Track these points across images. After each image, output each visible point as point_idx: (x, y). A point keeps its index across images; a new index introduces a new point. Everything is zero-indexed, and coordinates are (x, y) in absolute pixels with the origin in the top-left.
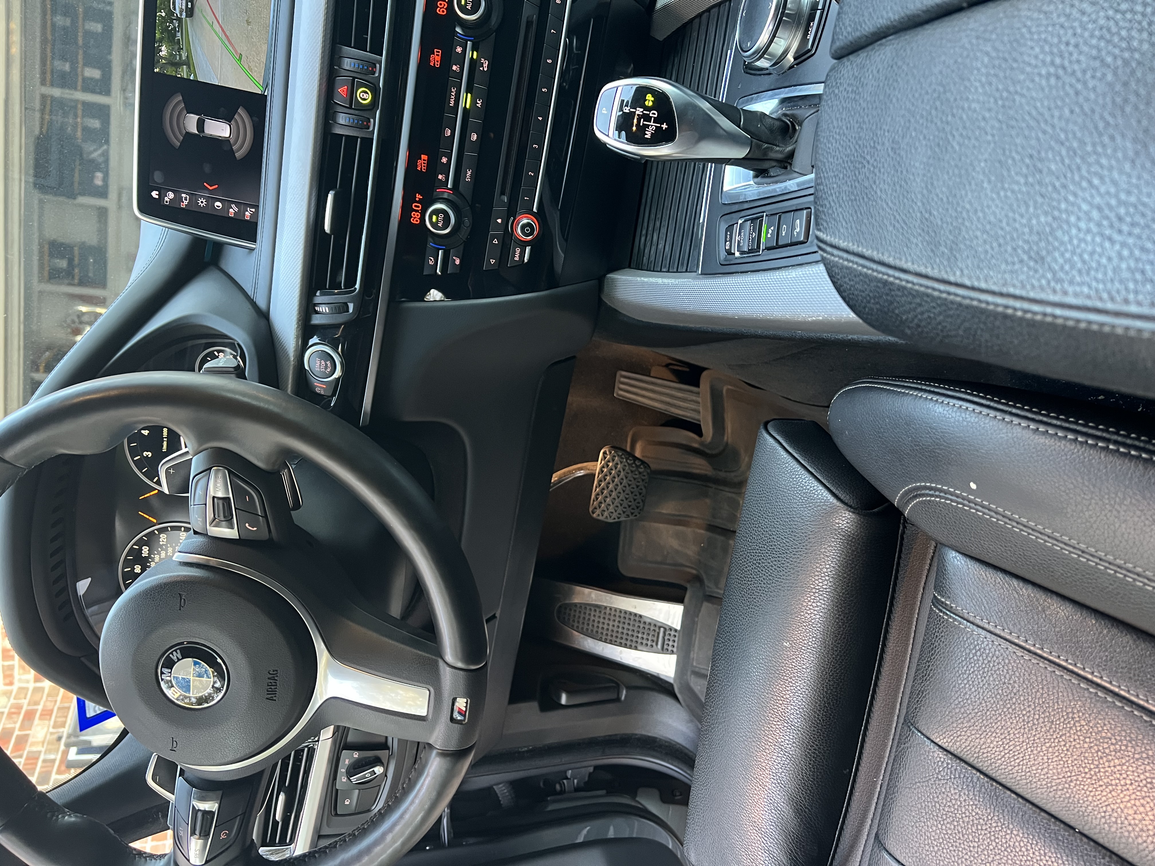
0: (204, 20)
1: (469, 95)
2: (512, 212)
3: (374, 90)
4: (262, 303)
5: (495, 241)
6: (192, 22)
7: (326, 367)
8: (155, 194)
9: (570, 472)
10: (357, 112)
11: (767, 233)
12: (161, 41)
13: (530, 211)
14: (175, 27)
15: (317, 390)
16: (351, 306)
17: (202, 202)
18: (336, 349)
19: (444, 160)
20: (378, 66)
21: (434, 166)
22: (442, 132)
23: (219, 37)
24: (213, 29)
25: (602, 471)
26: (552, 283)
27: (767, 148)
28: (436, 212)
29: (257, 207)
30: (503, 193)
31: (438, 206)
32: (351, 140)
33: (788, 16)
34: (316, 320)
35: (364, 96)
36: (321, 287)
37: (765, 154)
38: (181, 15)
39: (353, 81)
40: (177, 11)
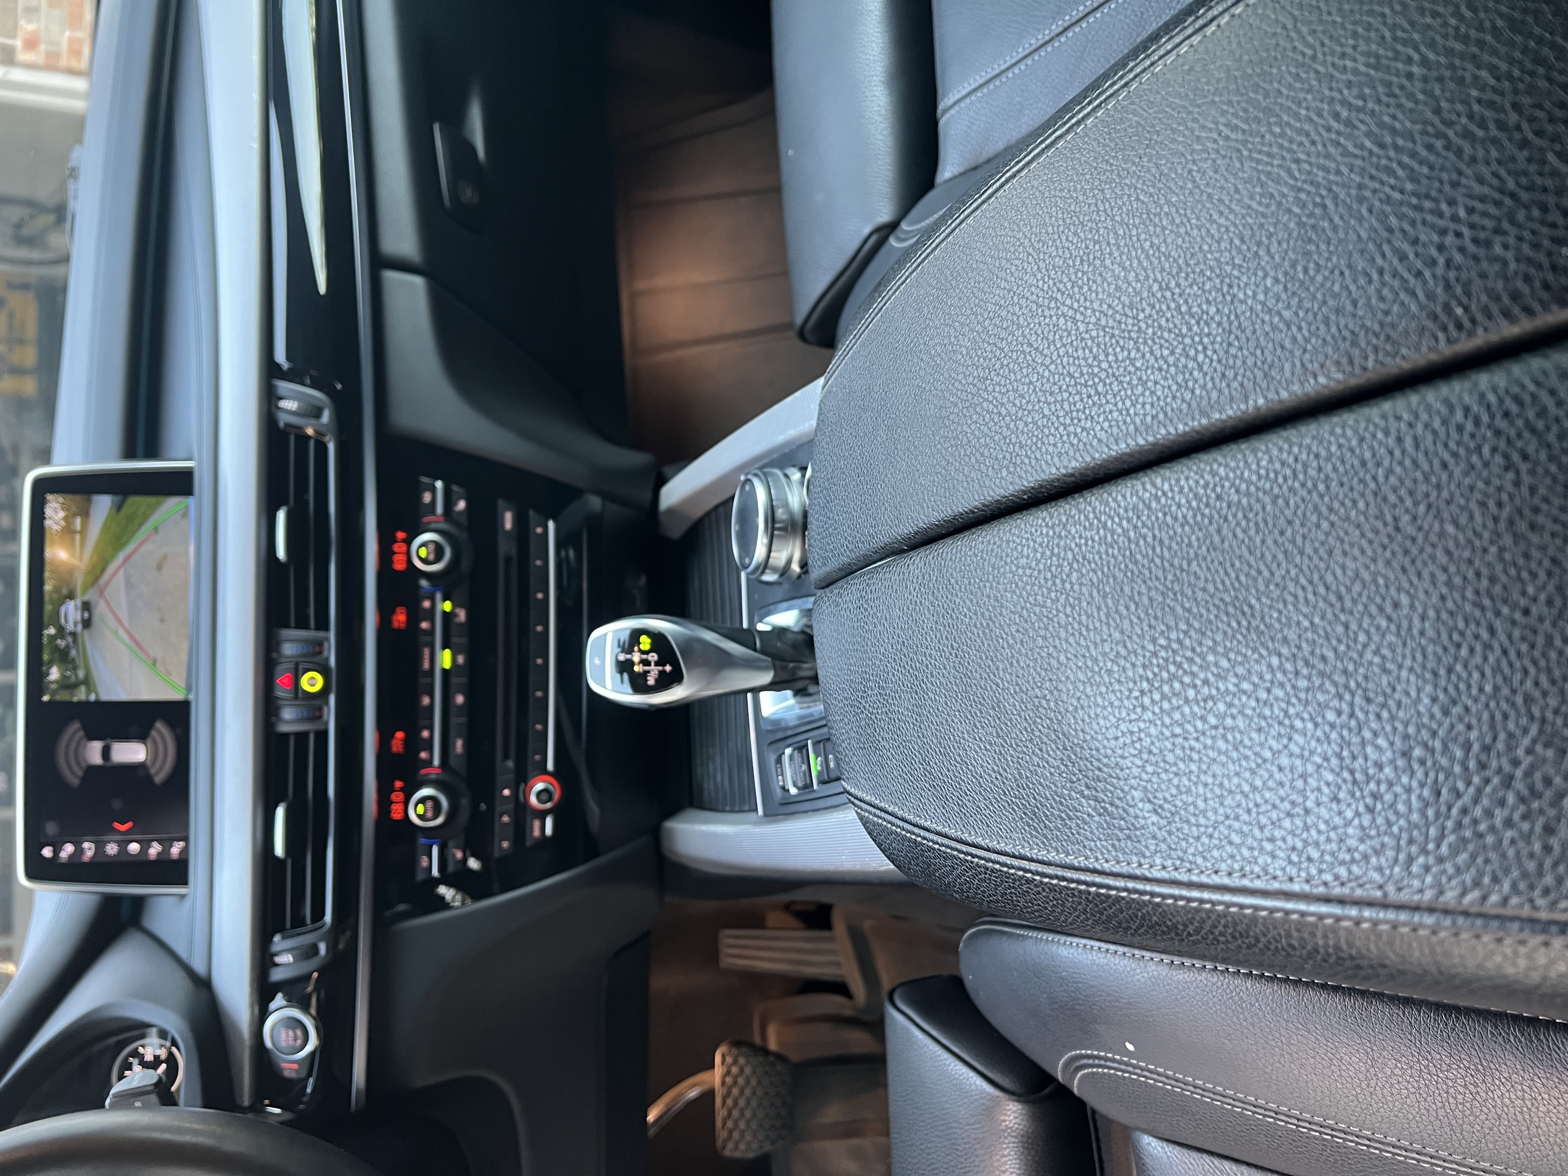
0: (105, 629)
1: (447, 652)
2: (522, 779)
3: (324, 670)
4: (199, 967)
5: (506, 819)
6: (91, 634)
7: (295, 1039)
8: (47, 852)
9: (681, 1095)
10: (305, 704)
11: (816, 765)
12: (50, 664)
13: (545, 772)
14: (69, 644)
15: (287, 1074)
16: (322, 948)
17: (112, 849)
18: (305, 1008)
19: (425, 733)
20: (325, 643)
21: (414, 744)
22: (418, 700)
23: (125, 643)
24: (119, 638)
25: (723, 1083)
26: (592, 852)
27: (793, 667)
28: (423, 800)
29: (186, 839)
30: (506, 757)
31: (426, 792)
32: (301, 737)
33: (779, 529)
34: (277, 975)
35: (313, 682)
36: (280, 929)
37: (793, 674)
38: (76, 628)
39: (296, 667)
40: (71, 626)
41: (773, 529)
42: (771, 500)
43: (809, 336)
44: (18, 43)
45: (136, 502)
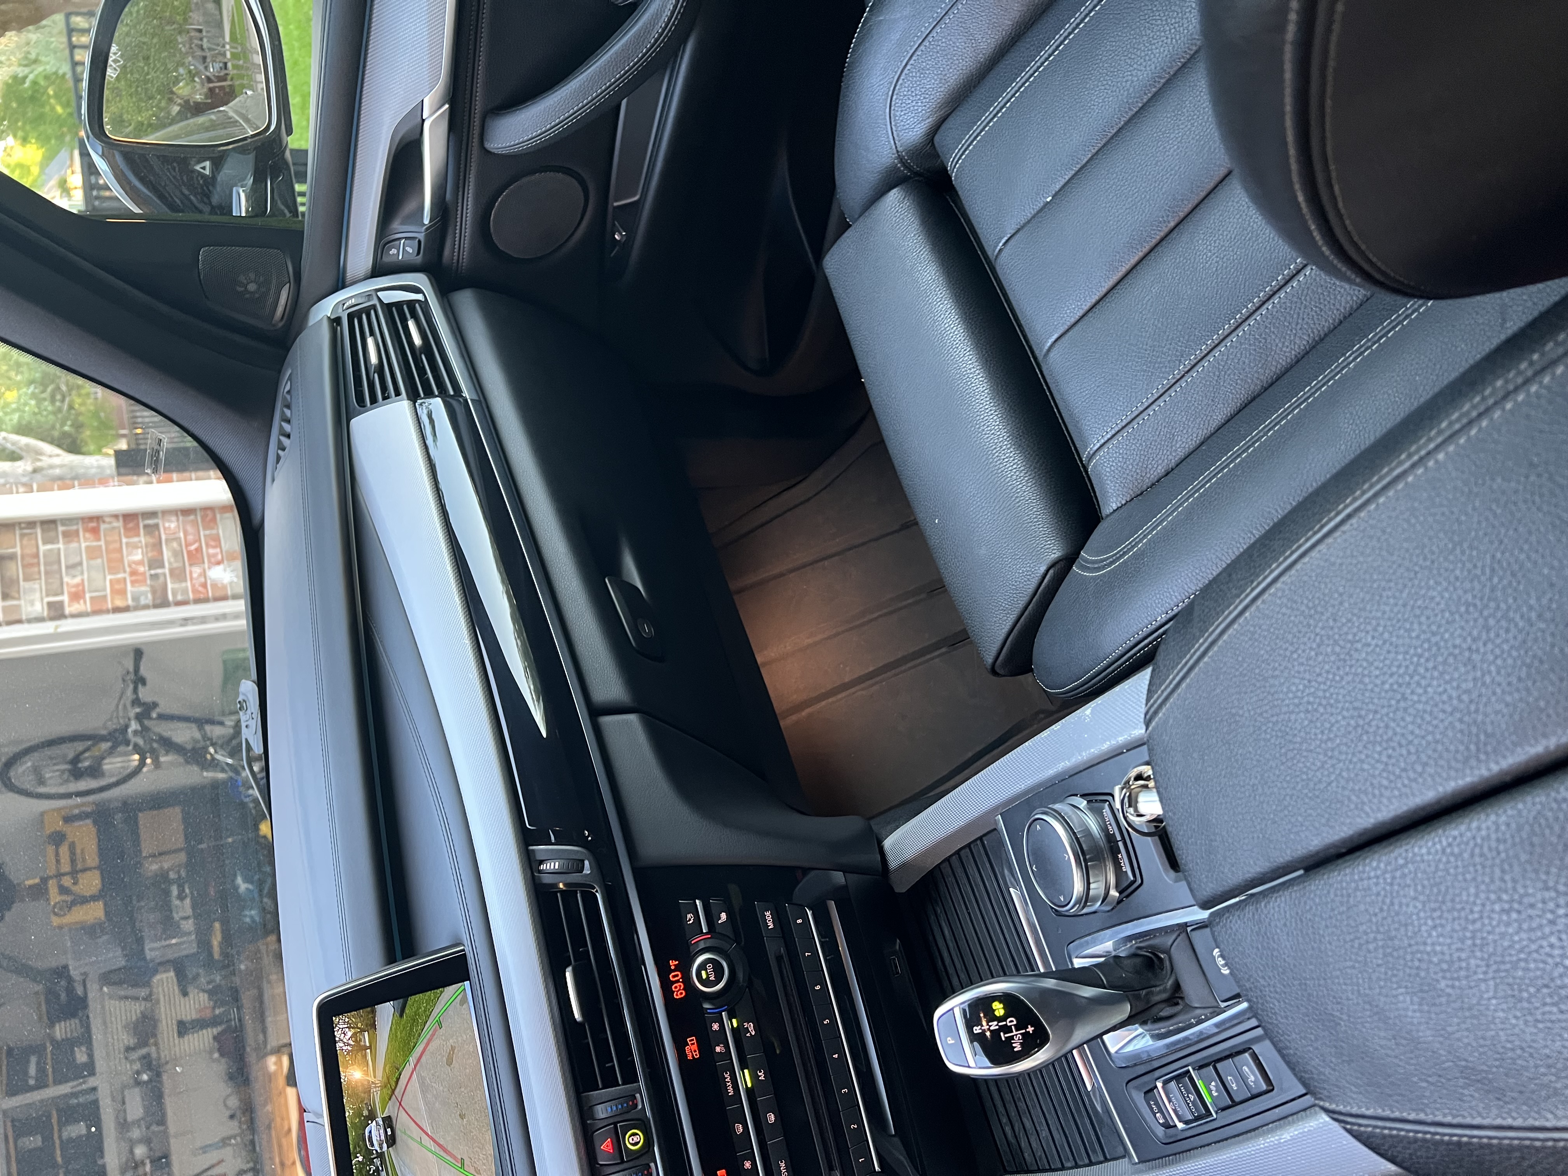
0: (410, 1141)
1: (746, 1071)
3: (643, 1125)
6: (396, 1151)
10: (631, 1164)
11: (1210, 1091)
14: (377, 1168)
19: (748, 1165)
20: (638, 1095)
22: (732, 1132)
23: (431, 1151)
24: (423, 1146)
27: (1147, 994)
33: (1092, 859)
35: (634, 1140)
37: (1148, 1002)
38: (381, 1148)
39: (616, 1128)
40: (377, 1147)
41: (1086, 861)
42: (1074, 833)
43: (1001, 672)
44: (65, 598)
45: (416, 1001)
